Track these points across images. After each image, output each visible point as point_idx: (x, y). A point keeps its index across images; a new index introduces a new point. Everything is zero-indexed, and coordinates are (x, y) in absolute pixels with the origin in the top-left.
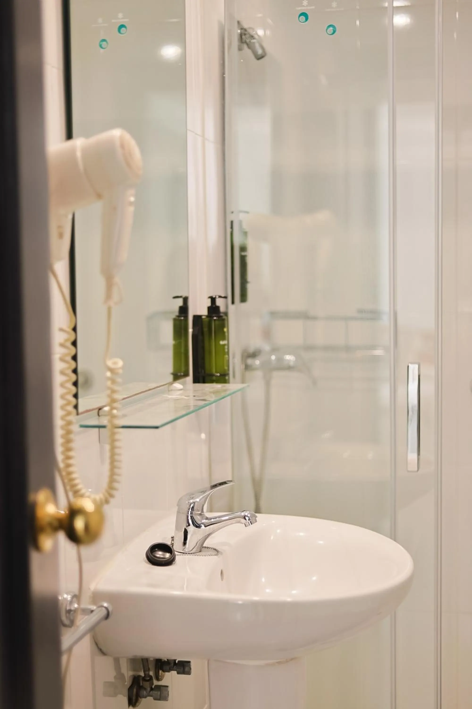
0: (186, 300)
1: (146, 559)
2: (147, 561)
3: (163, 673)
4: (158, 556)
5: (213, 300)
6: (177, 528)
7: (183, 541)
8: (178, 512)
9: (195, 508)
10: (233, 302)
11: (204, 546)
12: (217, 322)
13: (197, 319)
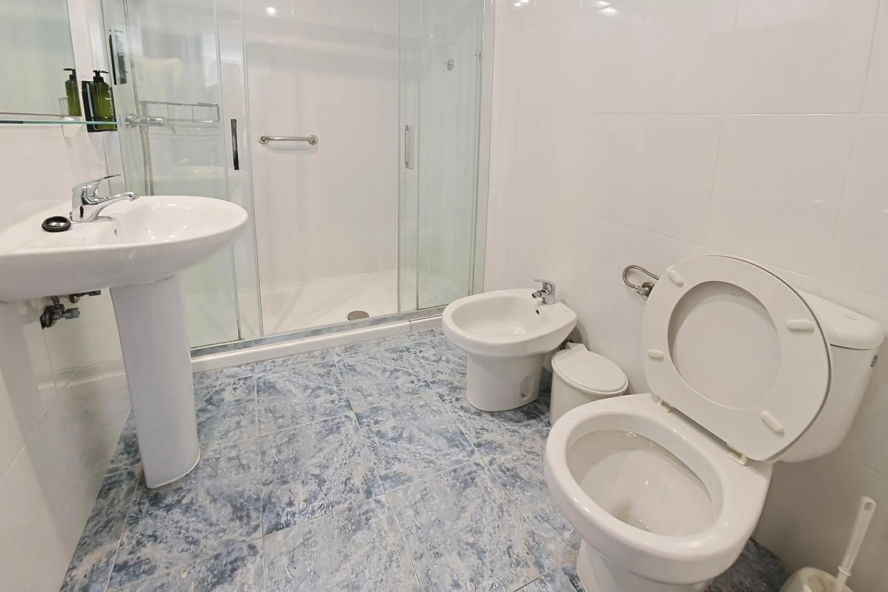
0: (74, 71)
1: (42, 229)
2: (44, 230)
3: (78, 298)
4: (53, 225)
5: (97, 73)
6: (74, 206)
7: (80, 214)
8: (73, 196)
9: (88, 192)
10: (115, 83)
11: (99, 215)
12: (102, 86)
13: (84, 83)
